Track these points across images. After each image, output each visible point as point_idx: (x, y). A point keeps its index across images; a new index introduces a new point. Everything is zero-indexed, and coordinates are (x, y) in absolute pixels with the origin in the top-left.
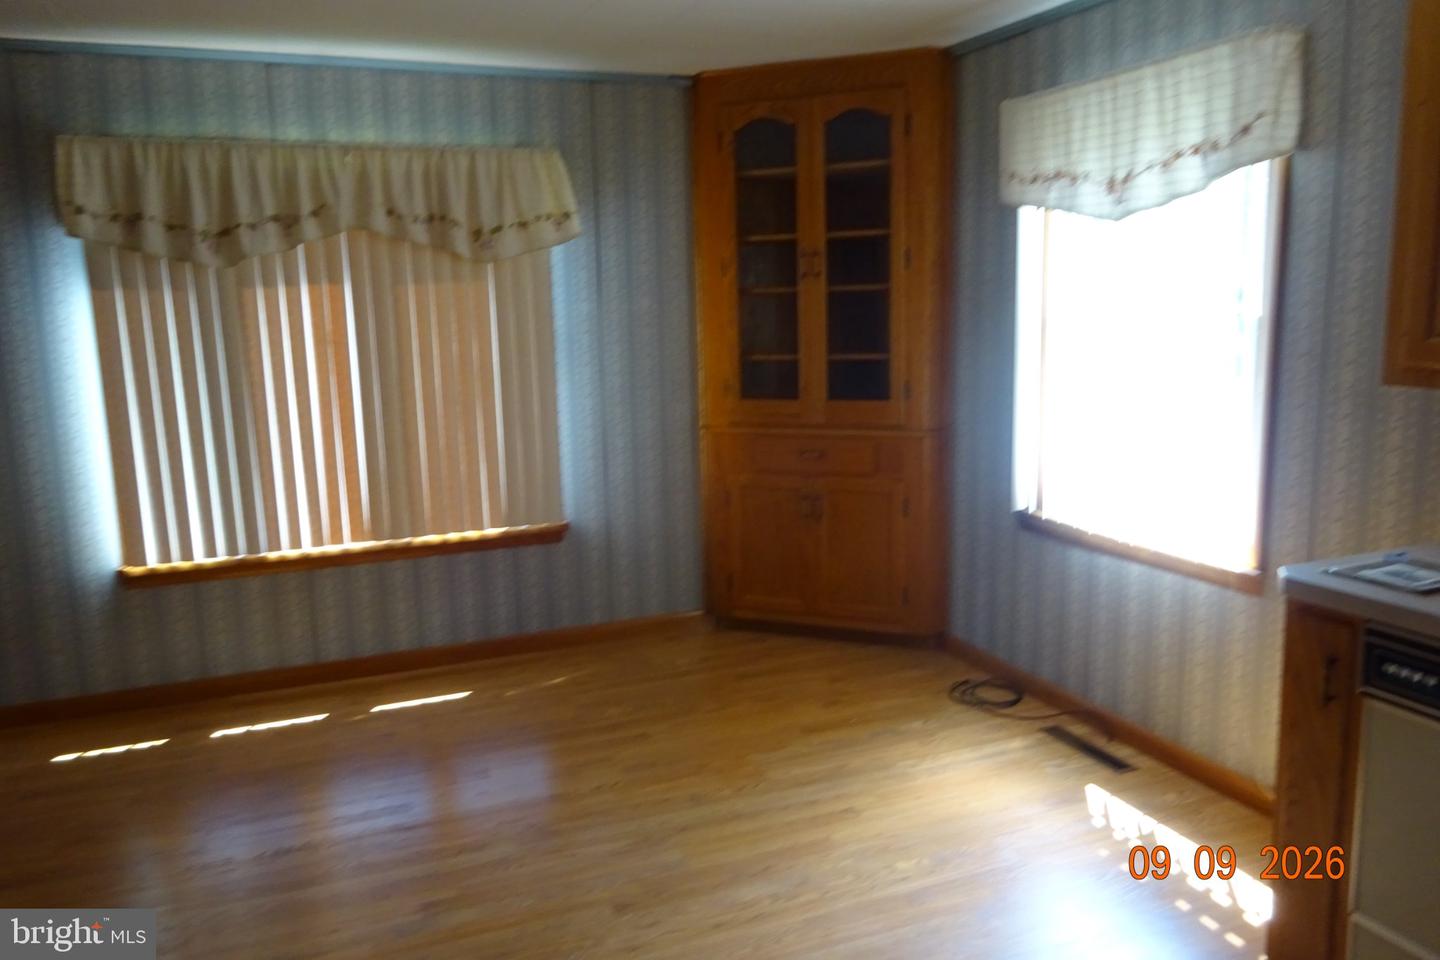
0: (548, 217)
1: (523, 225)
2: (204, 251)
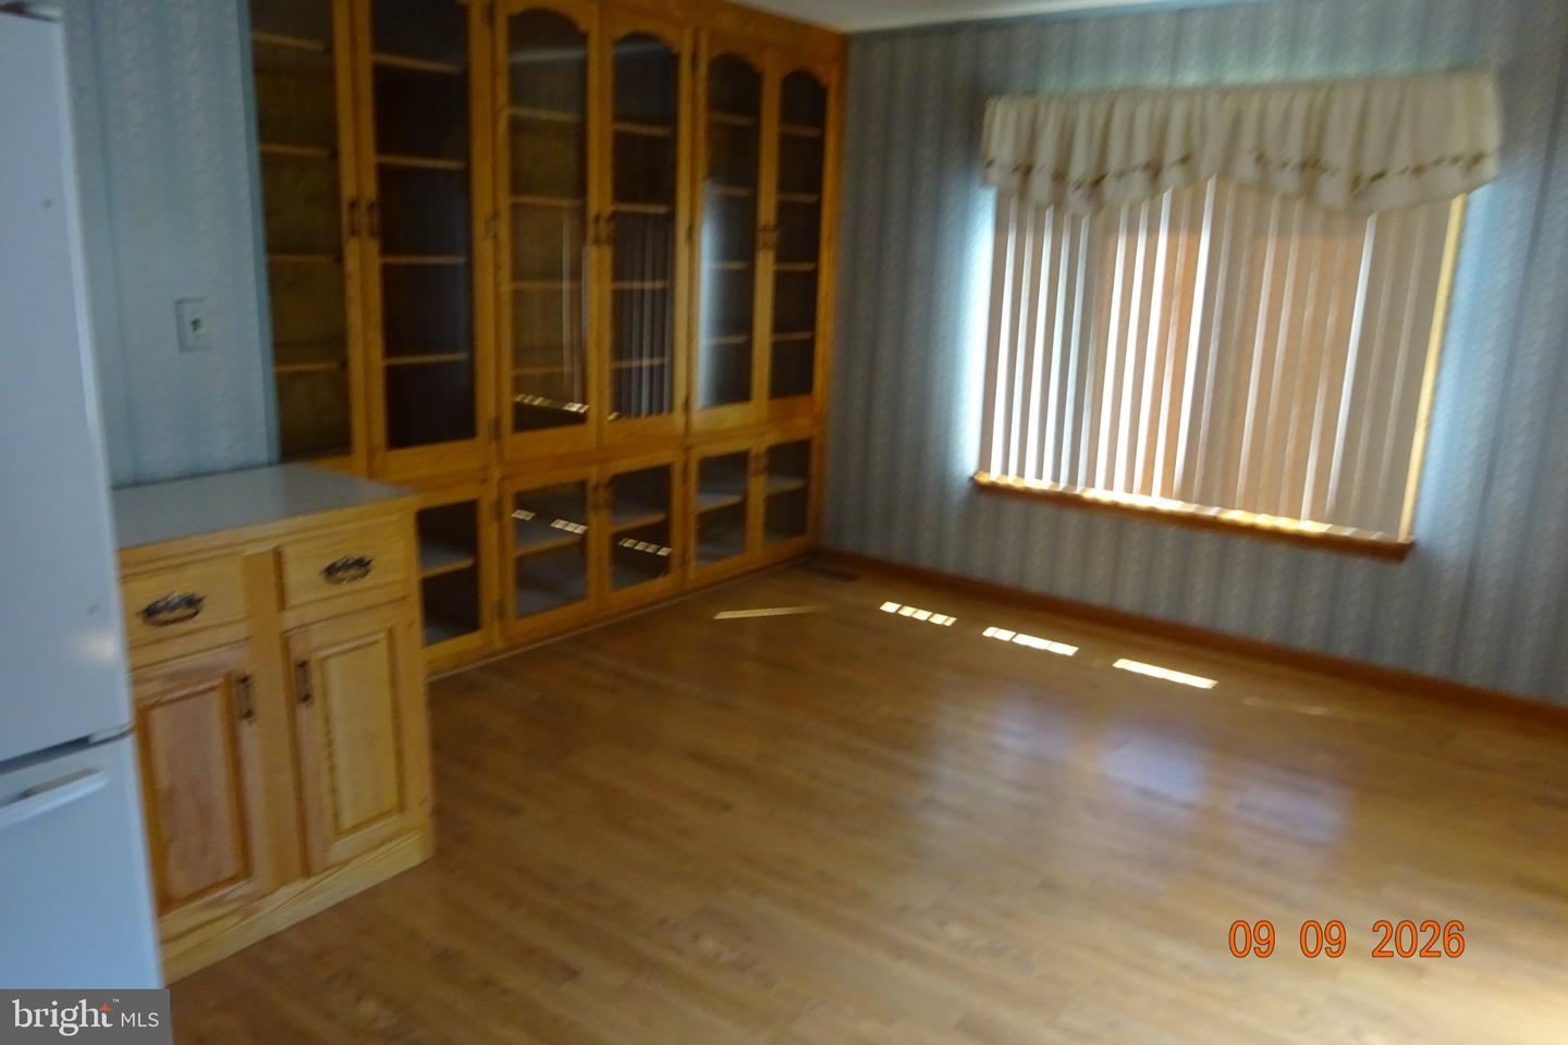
0: (1456, 160)
1: (1418, 170)
2: (1075, 199)
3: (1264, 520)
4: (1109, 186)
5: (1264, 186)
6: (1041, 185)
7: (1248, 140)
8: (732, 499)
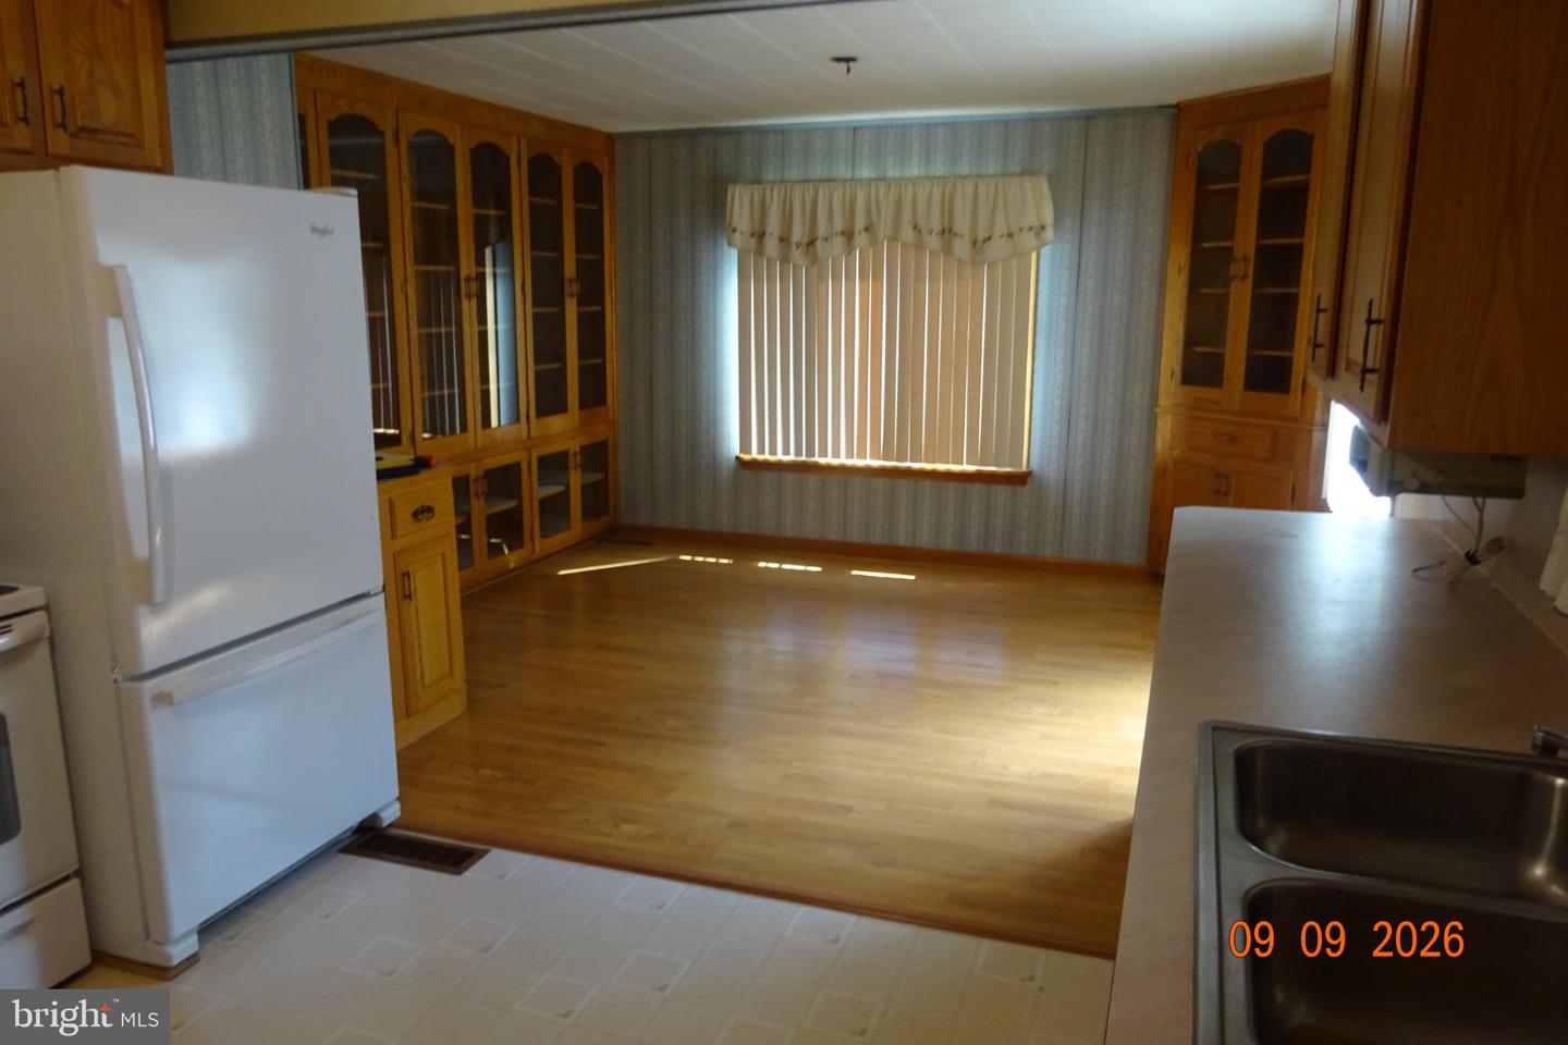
0: (1031, 229)
1: (1010, 235)
2: (797, 255)
3: (941, 467)
4: (819, 244)
5: (919, 246)
6: (772, 245)
7: (907, 216)
8: (559, 489)
